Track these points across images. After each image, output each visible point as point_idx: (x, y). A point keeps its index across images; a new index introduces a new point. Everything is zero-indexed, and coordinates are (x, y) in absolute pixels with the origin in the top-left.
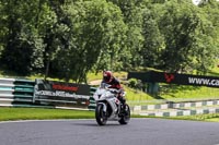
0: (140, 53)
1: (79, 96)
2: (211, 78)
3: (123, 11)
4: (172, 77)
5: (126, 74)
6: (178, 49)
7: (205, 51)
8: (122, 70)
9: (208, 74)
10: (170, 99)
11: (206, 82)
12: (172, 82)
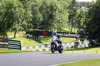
0: (31, 22)
1: (3, 43)
2: (63, 33)
3: (23, 3)
4: (46, 33)
5: (25, 32)
6: (48, 20)
7: (61, 21)
8: (23, 30)
9: (62, 31)
10: (45, 43)
11: (62, 35)
12: (46, 35)
